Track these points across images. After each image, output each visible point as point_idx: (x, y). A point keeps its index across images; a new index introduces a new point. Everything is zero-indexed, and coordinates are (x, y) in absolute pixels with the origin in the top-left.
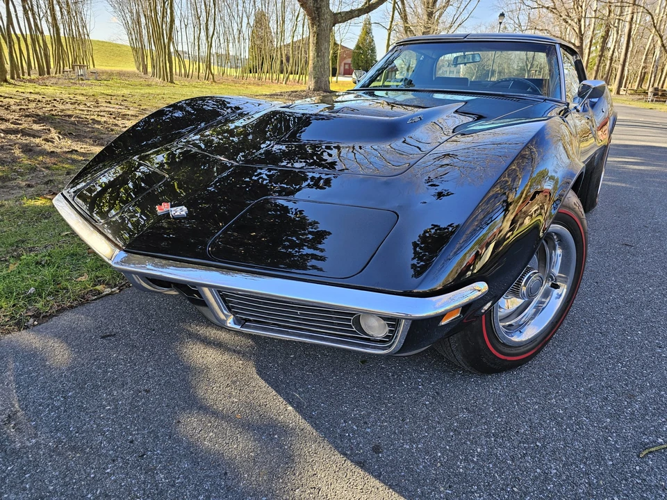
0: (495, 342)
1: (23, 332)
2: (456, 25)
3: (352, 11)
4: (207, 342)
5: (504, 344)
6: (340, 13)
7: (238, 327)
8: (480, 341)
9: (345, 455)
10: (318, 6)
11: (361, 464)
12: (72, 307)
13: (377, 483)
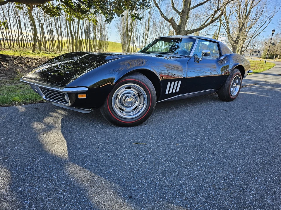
0: (115, 115)
1: (19, 106)
2: (256, 35)
3: (194, 30)
4: (57, 112)
5: (119, 116)
6: (189, 31)
7: (45, 99)
8: (108, 113)
9: (62, 132)
10: (180, 28)
11: (63, 134)
12: (35, 103)
13: (62, 136)
